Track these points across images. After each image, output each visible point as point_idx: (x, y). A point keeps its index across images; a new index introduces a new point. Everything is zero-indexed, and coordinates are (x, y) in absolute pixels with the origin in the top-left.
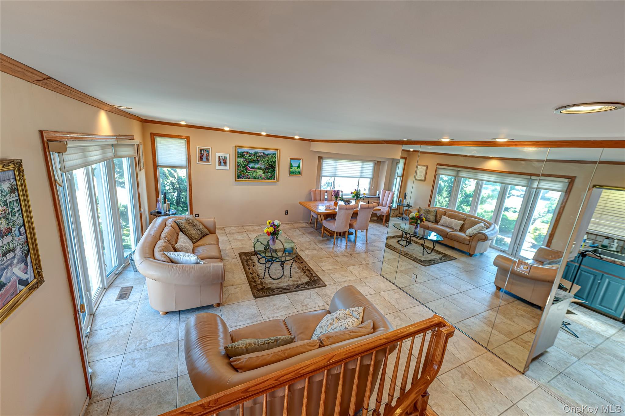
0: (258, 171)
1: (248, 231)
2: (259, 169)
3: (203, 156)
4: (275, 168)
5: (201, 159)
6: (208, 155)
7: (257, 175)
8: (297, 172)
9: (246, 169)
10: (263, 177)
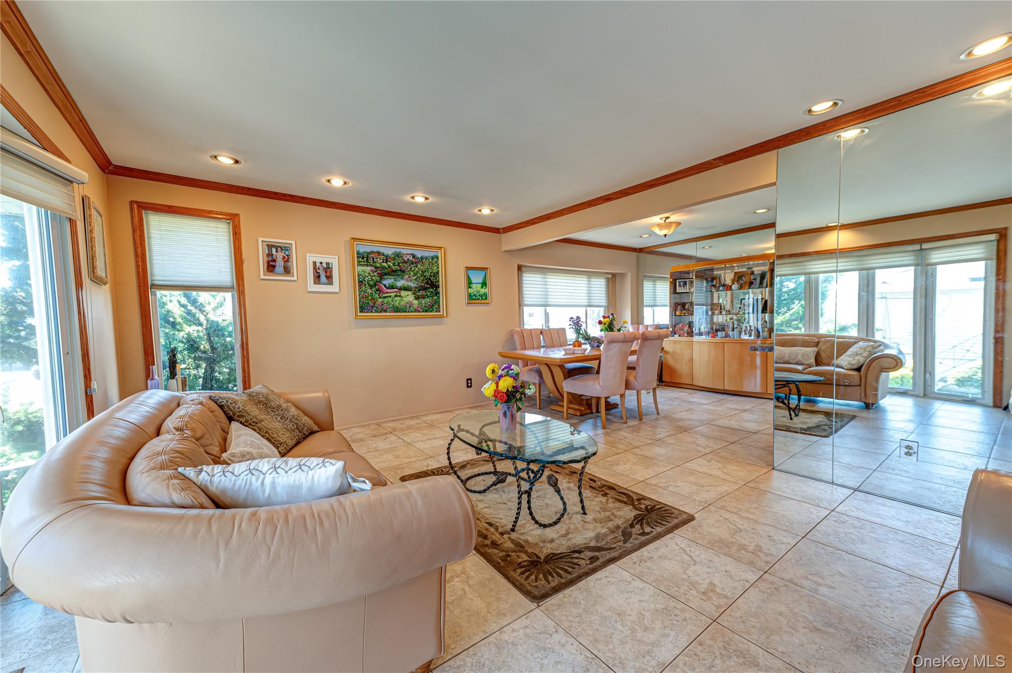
0: (403, 293)
1: (395, 430)
2: (406, 289)
3: (274, 261)
4: (438, 287)
5: (271, 267)
6: (287, 260)
7: (403, 303)
8: (481, 296)
9: (378, 290)
10: (415, 306)
